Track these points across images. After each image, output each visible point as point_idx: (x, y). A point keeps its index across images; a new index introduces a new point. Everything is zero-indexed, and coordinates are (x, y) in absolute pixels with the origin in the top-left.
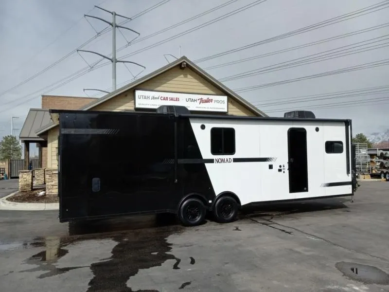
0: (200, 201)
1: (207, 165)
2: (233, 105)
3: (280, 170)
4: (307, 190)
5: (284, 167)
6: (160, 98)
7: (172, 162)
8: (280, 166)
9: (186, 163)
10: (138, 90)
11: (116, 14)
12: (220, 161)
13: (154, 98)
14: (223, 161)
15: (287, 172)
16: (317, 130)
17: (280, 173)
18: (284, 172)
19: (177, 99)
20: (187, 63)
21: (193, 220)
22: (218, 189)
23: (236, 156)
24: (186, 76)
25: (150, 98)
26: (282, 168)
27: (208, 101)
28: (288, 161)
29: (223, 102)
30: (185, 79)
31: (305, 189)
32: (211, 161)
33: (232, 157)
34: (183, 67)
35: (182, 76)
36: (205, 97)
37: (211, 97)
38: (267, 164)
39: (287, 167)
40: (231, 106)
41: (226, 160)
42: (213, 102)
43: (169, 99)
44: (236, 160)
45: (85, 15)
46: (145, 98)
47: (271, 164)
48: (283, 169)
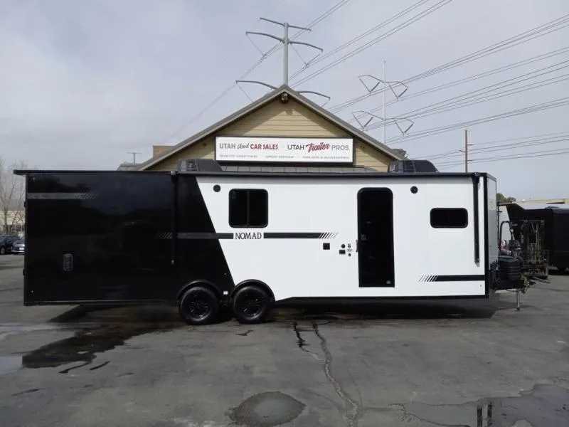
0: (209, 292)
1: (222, 242)
2: (364, 152)
3: (342, 252)
4: (392, 285)
5: (349, 246)
6: (249, 146)
7: (169, 236)
8: (343, 246)
9: (189, 237)
10: (219, 136)
11: (288, 26)
12: (243, 236)
13: (241, 146)
14: (247, 236)
15: (355, 255)
16: (414, 190)
17: (342, 255)
18: (350, 255)
19: (275, 147)
20: (289, 95)
21: (197, 318)
22: (239, 276)
23: (268, 229)
24: (290, 113)
25: (236, 147)
26: (346, 249)
27: (322, 147)
28: (357, 238)
29: (346, 148)
30: (289, 117)
31: (389, 282)
32: (230, 236)
33: (262, 231)
34: (284, 100)
35: (284, 113)
36: (317, 142)
37: (326, 141)
38: (320, 242)
39: (354, 247)
40: (360, 153)
41: (252, 235)
42: (330, 148)
43: (262, 147)
44: (267, 236)
45: (247, 33)
46: (229, 147)
47: (326, 242)
48: (348, 250)
